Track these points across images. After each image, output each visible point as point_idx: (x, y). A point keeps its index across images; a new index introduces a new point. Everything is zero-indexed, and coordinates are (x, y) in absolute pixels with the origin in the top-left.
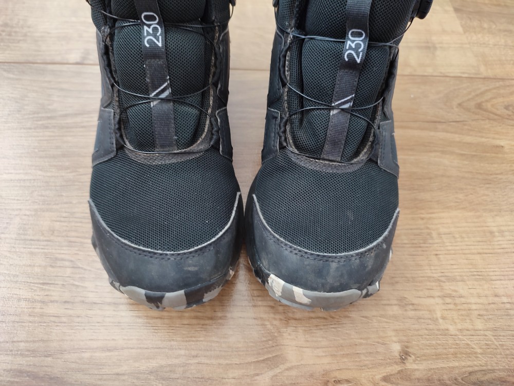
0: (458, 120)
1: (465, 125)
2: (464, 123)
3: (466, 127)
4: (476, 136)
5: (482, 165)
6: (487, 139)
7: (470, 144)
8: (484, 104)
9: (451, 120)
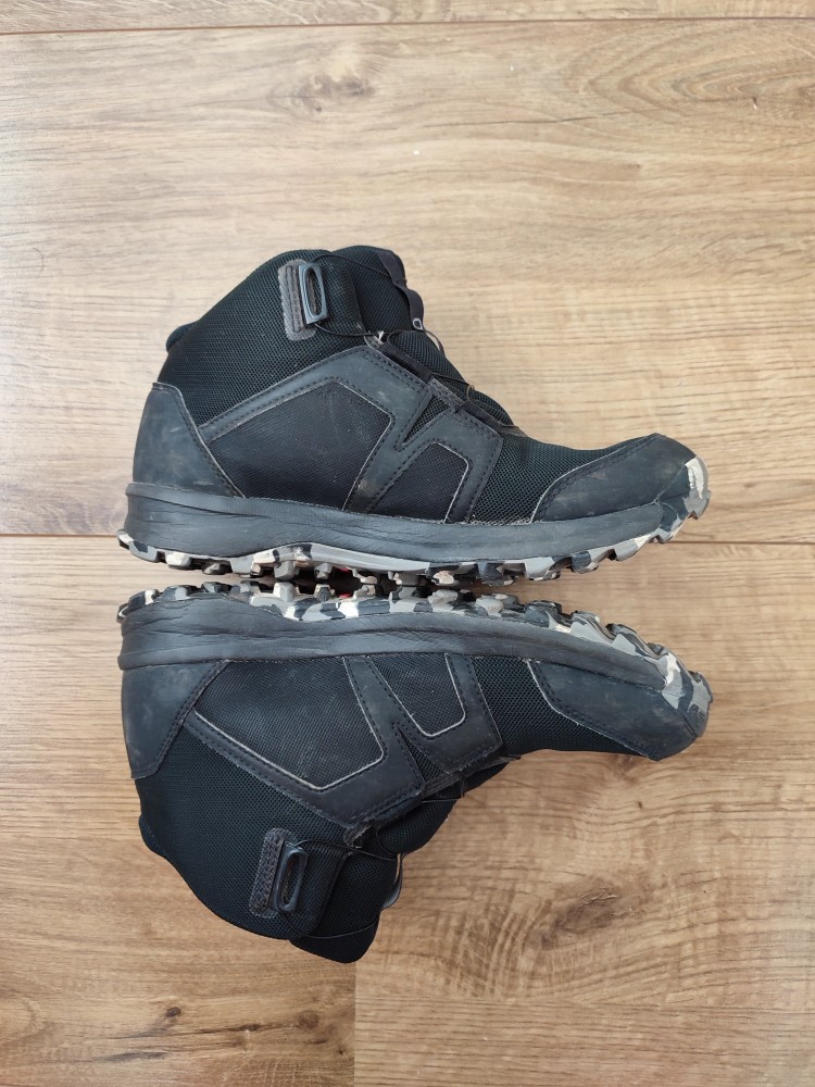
0: (579, 116)
1: (587, 125)
2: (589, 120)
3: (588, 129)
4: (600, 148)
5: (591, 202)
6: (618, 153)
7: (583, 163)
8: (636, 80)
9: (566, 117)
